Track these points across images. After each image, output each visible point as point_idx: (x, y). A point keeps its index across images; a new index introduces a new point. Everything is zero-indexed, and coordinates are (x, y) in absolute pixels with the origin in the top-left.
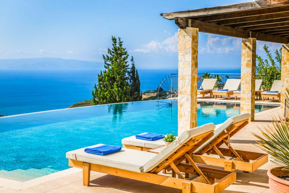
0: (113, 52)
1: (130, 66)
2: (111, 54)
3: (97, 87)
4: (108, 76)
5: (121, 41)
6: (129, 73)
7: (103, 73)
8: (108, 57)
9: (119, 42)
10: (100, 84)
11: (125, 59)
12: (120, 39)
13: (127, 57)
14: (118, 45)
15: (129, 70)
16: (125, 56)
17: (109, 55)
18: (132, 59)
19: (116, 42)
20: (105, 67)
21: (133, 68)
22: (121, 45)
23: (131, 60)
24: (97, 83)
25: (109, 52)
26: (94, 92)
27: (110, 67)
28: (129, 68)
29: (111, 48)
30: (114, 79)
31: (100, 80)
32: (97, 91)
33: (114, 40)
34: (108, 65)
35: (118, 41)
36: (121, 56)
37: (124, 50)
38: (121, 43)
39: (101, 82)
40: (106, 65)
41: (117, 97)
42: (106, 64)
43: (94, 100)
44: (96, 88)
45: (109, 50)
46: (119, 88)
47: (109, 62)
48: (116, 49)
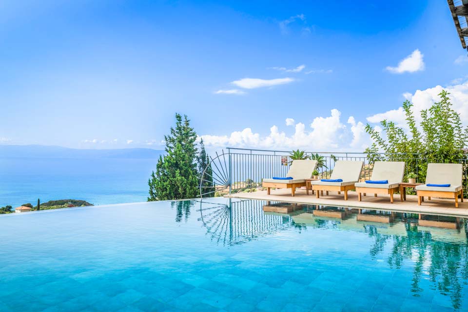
0: (177, 132)
1: (200, 150)
2: (175, 135)
3: (156, 176)
4: (168, 162)
5: (188, 120)
6: (198, 159)
7: (163, 157)
8: (170, 138)
9: (185, 120)
10: (159, 171)
11: (191, 142)
12: (186, 117)
13: (195, 139)
14: (183, 124)
15: (198, 155)
16: (193, 137)
17: (172, 136)
18: (202, 142)
19: (181, 120)
20: (167, 150)
21: (203, 152)
22: (187, 124)
23: (200, 143)
24: (155, 171)
25: (172, 132)
26: (151, 182)
27: (173, 151)
28: (197, 153)
29: (175, 127)
30: (177, 165)
31: (159, 167)
32: (155, 179)
33: (179, 117)
34: (170, 147)
35: (183, 119)
36: (187, 137)
37: (191, 130)
38: (187, 121)
39: (160, 170)
40: (168, 149)
41: (180, 189)
42: (168, 146)
43: (152, 192)
44: (153, 176)
45: (172, 130)
46: (183, 177)
47: (171, 145)
48: (179, 129)
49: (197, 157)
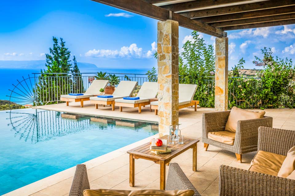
0: (54, 51)
1: (73, 65)
2: (53, 54)
5: (63, 42)
6: (72, 71)
7: (43, 71)
9: (61, 42)
12: (62, 39)
13: (69, 56)
14: (59, 45)
15: (72, 69)
17: (51, 55)
18: (75, 59)
19: (57, 42)
21: (76, 67)
22: (63, 45)
23: (73, 60)
25: (51, 52)
28: (71, 67)
33: (55, 40)
37: (66, 50)
38: (63, 43)
40: (47, 64)
42: (48, 62)
45: (51, 49)
47: (50, 62)
48: (55, 49)
49: (71, 70)
